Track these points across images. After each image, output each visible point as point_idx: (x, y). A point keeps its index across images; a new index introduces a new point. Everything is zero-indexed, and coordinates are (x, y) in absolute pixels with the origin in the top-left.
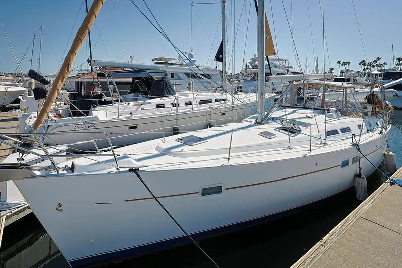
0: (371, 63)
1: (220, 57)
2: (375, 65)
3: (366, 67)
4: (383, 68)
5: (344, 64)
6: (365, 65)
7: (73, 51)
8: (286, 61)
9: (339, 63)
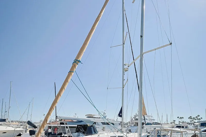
0: (194, 118)
1: (120, 115)
2: (196, 119)
3: (192, 120)
4: (200, 120)
5: (181, 118)
6: (191, 119)
7: (49, 114)
8: (151, 116)
9: (178, 117)
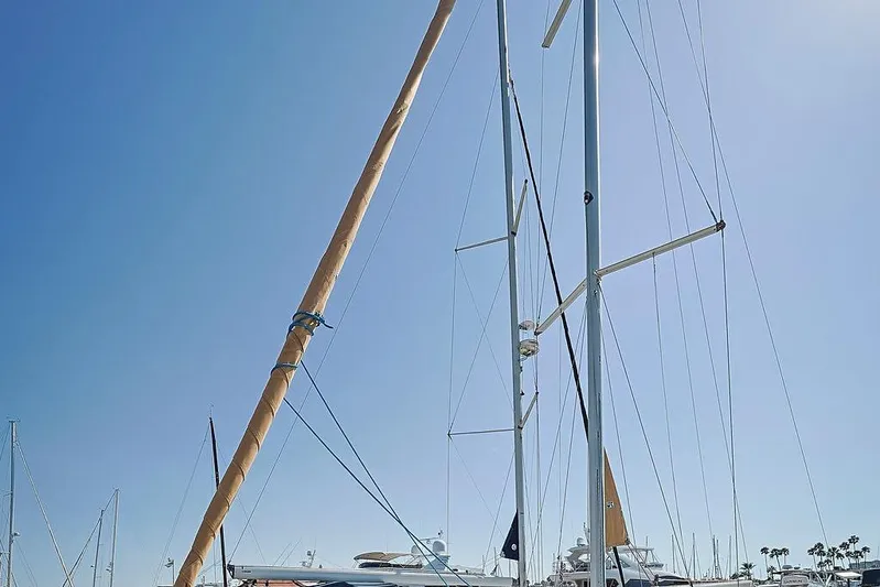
0: (834, 549)
1: (512, 548)
2: (843, 552)
3: (824, 558)
4: (862, 560)
5: (776, 553)
6: (821, 553)
7: (195, 556)
8: (647, 551)
9: (764, 550)
